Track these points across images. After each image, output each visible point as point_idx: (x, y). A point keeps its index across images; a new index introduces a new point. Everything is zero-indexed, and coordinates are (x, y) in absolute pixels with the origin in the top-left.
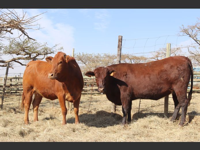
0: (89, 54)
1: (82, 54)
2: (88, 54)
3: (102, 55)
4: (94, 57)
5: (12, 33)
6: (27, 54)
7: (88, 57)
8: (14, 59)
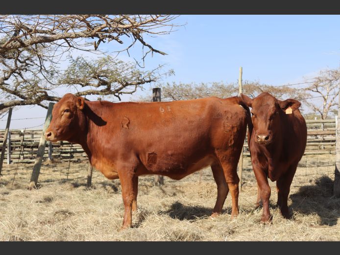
0: (186, 84)
1: (172, 85)
2: (184, 85)
3: (209, 86)
4: (194, 89)
5: (121, 42)
6: (104, 83)
7: (182, 90)
8: (78, 93)
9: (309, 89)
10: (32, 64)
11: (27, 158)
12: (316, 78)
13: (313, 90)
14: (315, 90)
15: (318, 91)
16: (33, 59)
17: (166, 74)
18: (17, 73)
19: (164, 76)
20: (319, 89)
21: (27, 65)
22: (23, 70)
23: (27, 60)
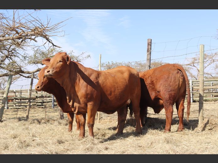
1: (111, 63)
2: (118, 63)
3: (133, 64)
5: (36, 41)
8: (39, 69)
9: (189, 65)
10: (15, 52)
11: (17, 106)
12: (192, 58)
13: (191, 65)
14: (192, 65)
15: (194, 66)
16: (16, 49)
17: (86, 57)
18: (9, 58)
19: (85, 58)
20: (195, 65)
21: (13, 53)
22: (13, 56)
23: (12, 50)
